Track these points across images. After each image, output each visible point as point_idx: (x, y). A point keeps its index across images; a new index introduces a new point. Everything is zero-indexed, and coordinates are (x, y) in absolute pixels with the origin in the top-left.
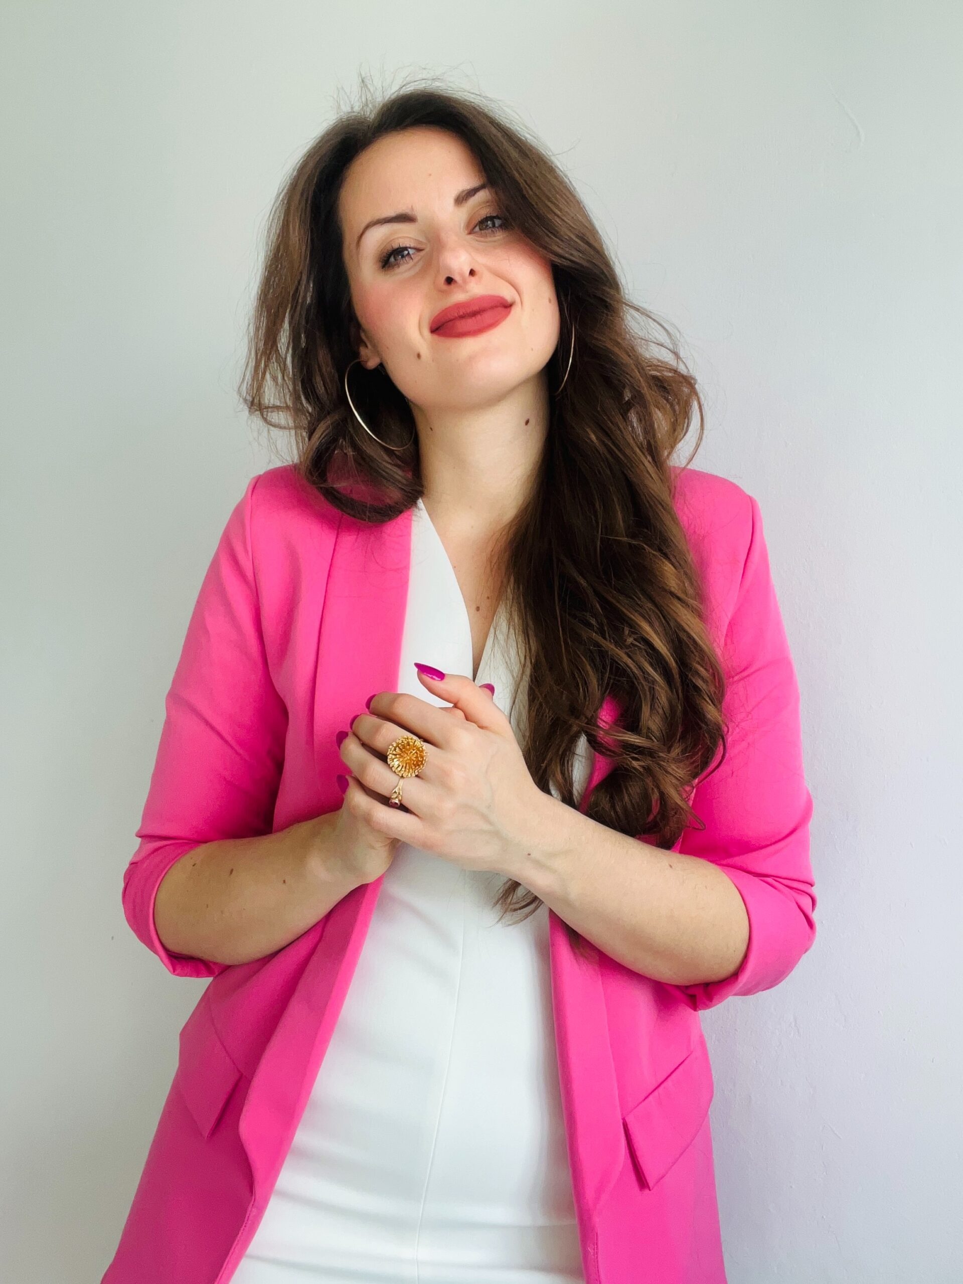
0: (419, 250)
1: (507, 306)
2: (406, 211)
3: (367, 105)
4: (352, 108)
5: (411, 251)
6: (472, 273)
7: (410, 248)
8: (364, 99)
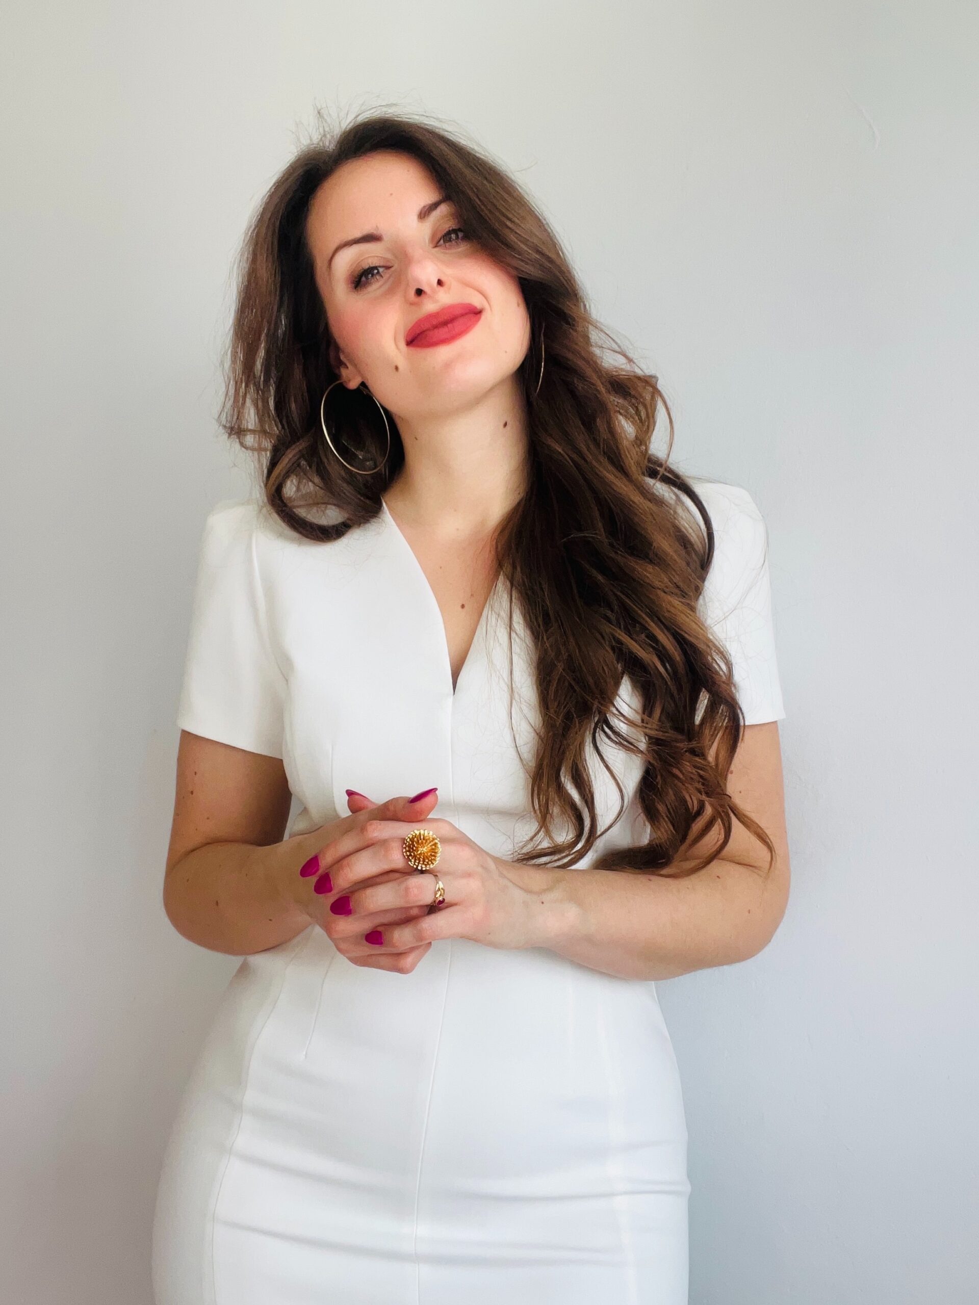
0: (388, 268)
1: (477, 313)
2: (372, 231)
3: (325, 135)
4: (311, 140)
5: (381, 270)
6: (440, 283)
7: (380, 267)
8: (322, 132)
